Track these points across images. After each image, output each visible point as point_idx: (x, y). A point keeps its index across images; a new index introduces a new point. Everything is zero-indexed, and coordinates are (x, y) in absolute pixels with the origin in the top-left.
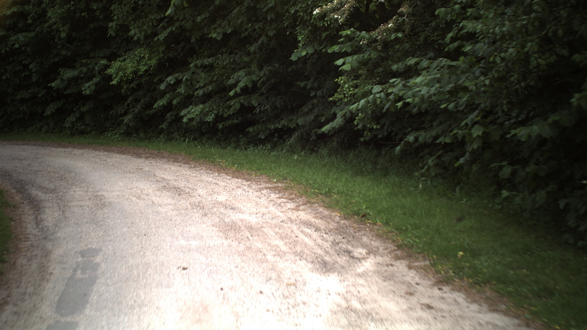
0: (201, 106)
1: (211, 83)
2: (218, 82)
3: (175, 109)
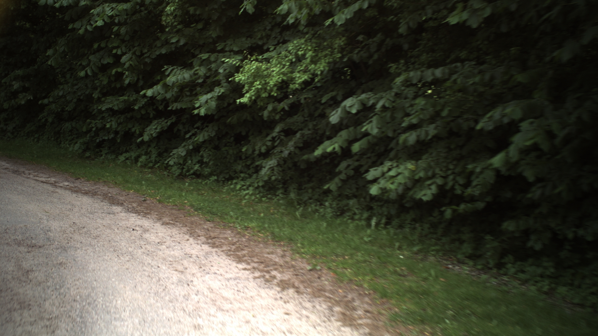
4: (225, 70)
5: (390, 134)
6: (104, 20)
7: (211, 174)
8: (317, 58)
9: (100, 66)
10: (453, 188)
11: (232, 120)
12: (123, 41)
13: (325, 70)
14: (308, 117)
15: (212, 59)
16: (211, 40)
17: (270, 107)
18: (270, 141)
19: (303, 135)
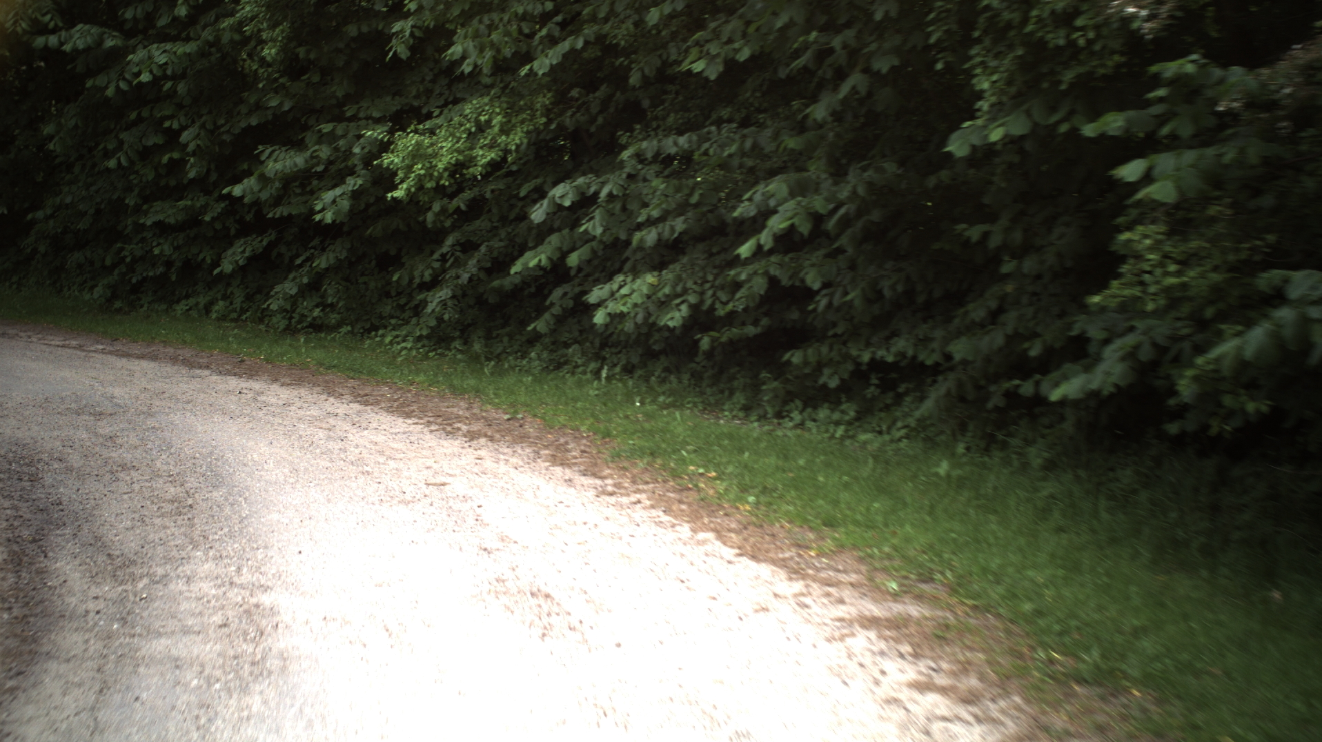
0: (650, 278)
1: (682, 209)
2: (705, 209)
3: (576, 276)
4: (363, 148)
5: (623, 237)
6: (151, 72)
7: (339, 325)
8: (510, 126)
9: (141, 149)
10: (712, 309)
11: (375, 230)
12: (180, 106)
13: (522, 143)
14: (498, 221)
15: (339, 132)
16: (334, 102)
17: (436, 207)
18: (438, 260)
19: (490, 249)
